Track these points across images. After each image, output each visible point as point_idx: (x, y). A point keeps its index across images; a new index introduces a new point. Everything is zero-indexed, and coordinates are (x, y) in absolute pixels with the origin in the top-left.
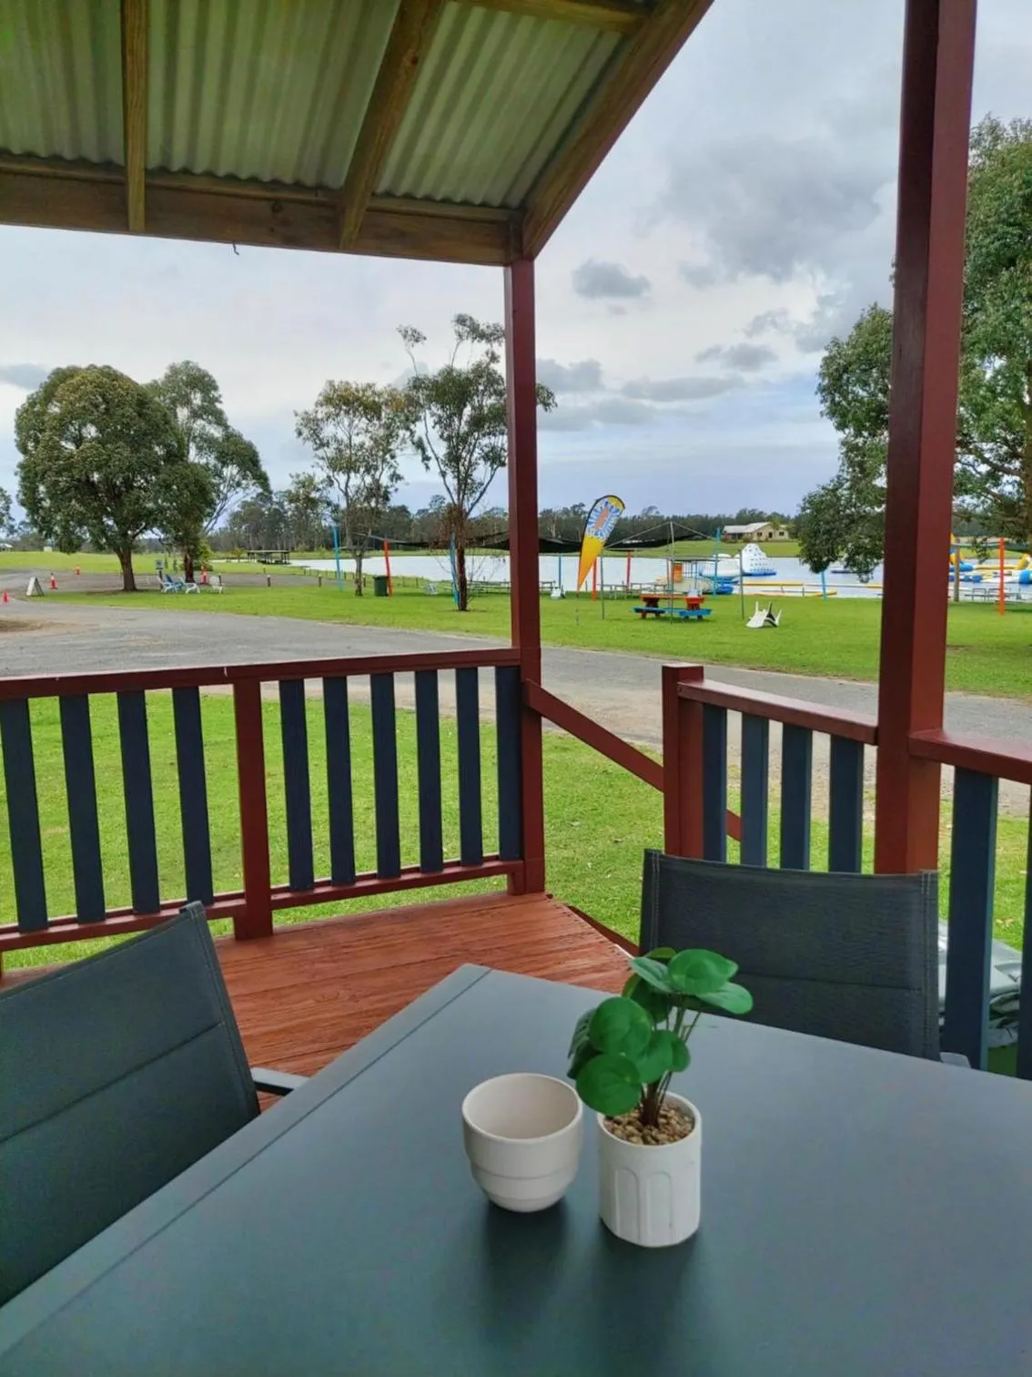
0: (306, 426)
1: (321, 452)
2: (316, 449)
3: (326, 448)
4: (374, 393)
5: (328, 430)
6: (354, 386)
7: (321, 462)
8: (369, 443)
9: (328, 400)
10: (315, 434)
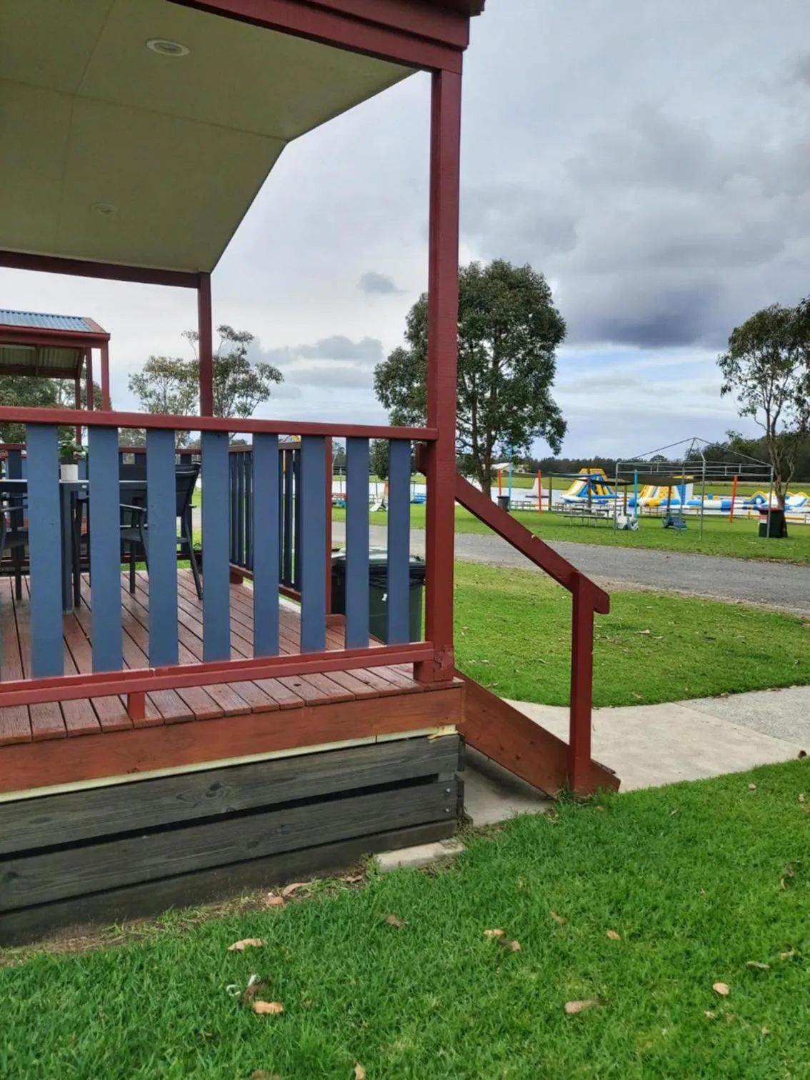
0: (135, 384)
1: (145, 401)
2: (142, 399)
3: (149, 398)
4: (182, 365)
5: (150, 387)
6: (168, 360)
7: (145, 407)
8: (179, 396)
9: (150, 368)
10: (141, 389)
